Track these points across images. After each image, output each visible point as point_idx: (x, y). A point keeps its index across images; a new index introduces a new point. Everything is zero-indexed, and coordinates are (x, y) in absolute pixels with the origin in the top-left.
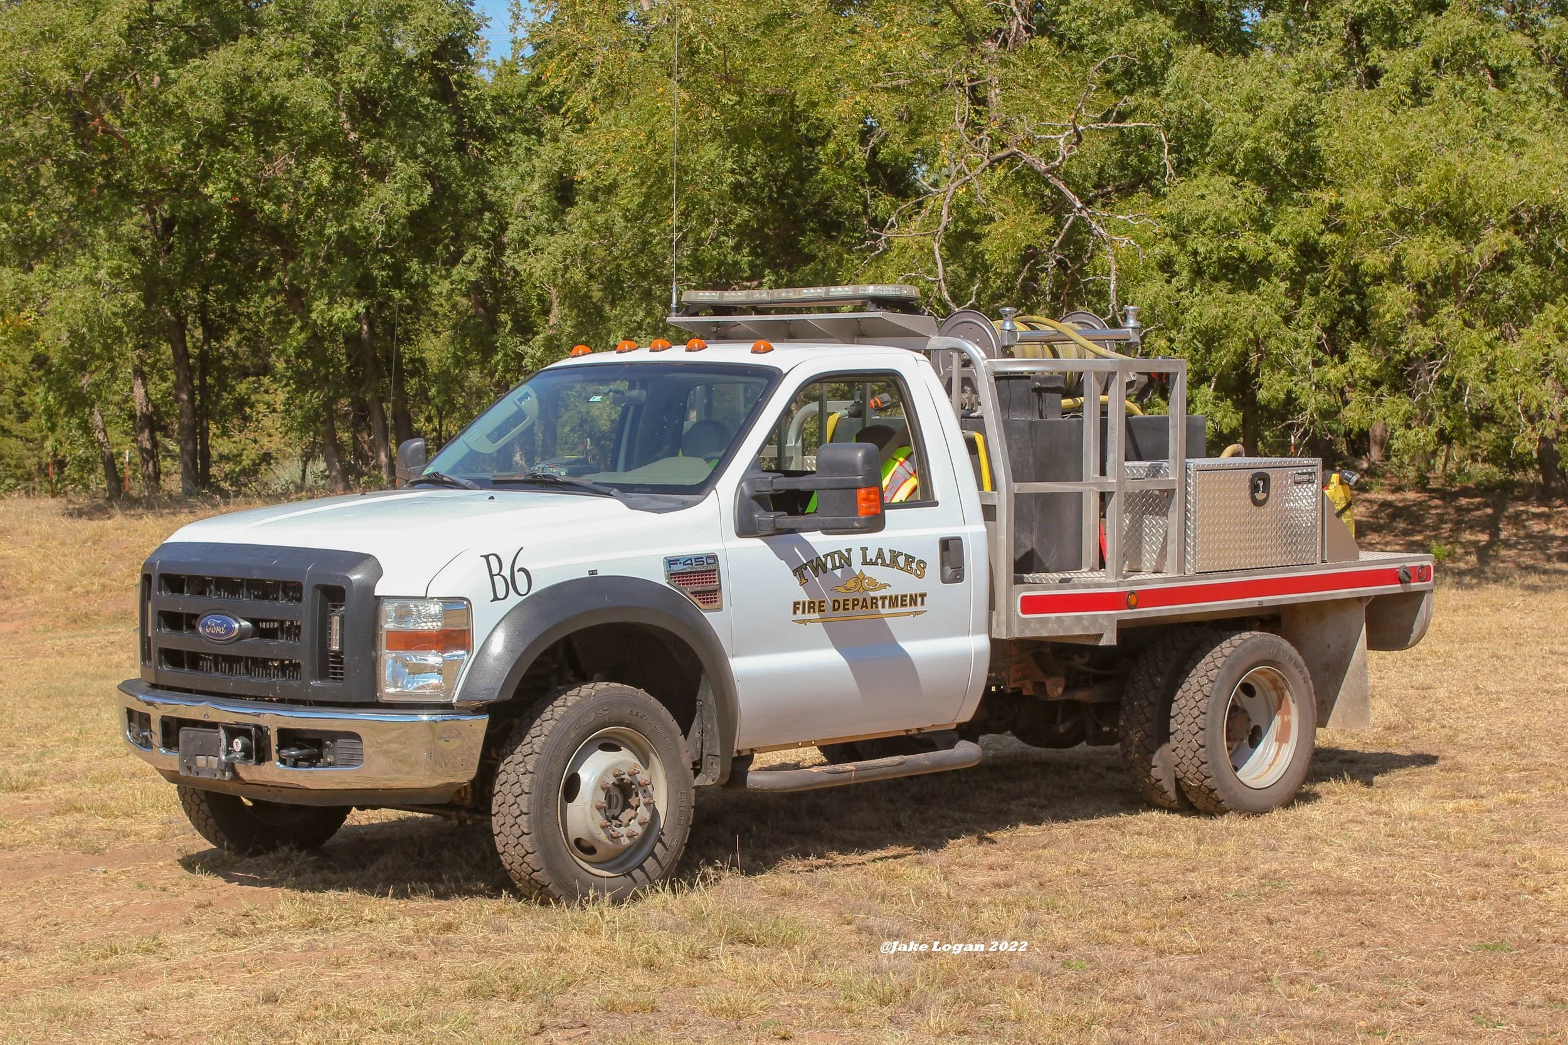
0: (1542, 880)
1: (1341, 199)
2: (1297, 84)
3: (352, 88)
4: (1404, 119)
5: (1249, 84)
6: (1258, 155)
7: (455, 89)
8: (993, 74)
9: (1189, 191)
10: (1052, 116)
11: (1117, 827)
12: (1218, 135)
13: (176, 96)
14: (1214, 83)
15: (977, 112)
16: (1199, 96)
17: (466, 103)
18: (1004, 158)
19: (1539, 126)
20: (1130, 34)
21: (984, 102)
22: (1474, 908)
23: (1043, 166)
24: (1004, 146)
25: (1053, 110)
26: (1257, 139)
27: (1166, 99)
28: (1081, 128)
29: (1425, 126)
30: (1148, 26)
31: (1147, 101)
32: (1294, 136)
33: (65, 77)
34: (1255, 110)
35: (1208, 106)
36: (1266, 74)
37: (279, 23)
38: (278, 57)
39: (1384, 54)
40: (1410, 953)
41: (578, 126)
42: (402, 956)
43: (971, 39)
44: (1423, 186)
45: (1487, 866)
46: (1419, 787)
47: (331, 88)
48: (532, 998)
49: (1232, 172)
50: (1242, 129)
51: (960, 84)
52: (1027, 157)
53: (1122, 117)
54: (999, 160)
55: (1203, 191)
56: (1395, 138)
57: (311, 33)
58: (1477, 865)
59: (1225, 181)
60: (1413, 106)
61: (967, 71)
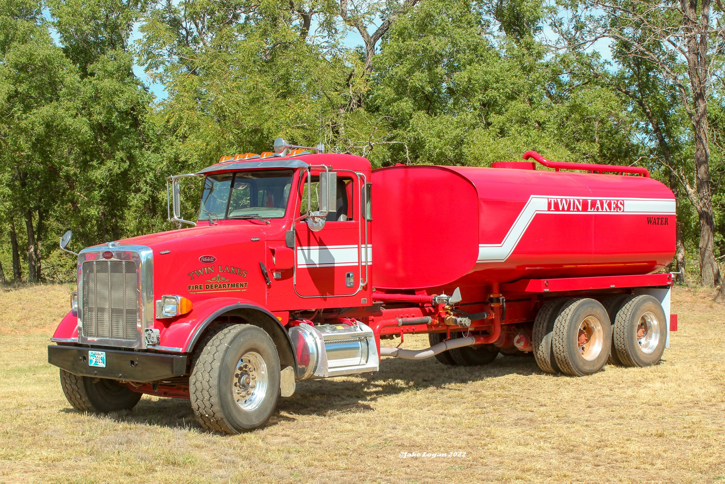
3: (97, 122)
4: (498, 142)
5: (440, 127)
6: (441, 154)
7: (140, 122)
8: (341, 122)
12: (427, 147)
15: (336, 137)
16: (421, 131)
21: (337, 132)
25: (363, 136)
26: (441, 148)
27: (409, 132)
28: (374, 144)
29: (505, 145)
30: (405, 104)
31: (401, 132)
34: (441, 137)
35: (424, 135)
38: (68, 109)
43: (334, 108)
47: (88, 122)
50: (436, 144)
51: (328, 125)
53: (390, 139)
60: (502, 137)
61: (331, 121)
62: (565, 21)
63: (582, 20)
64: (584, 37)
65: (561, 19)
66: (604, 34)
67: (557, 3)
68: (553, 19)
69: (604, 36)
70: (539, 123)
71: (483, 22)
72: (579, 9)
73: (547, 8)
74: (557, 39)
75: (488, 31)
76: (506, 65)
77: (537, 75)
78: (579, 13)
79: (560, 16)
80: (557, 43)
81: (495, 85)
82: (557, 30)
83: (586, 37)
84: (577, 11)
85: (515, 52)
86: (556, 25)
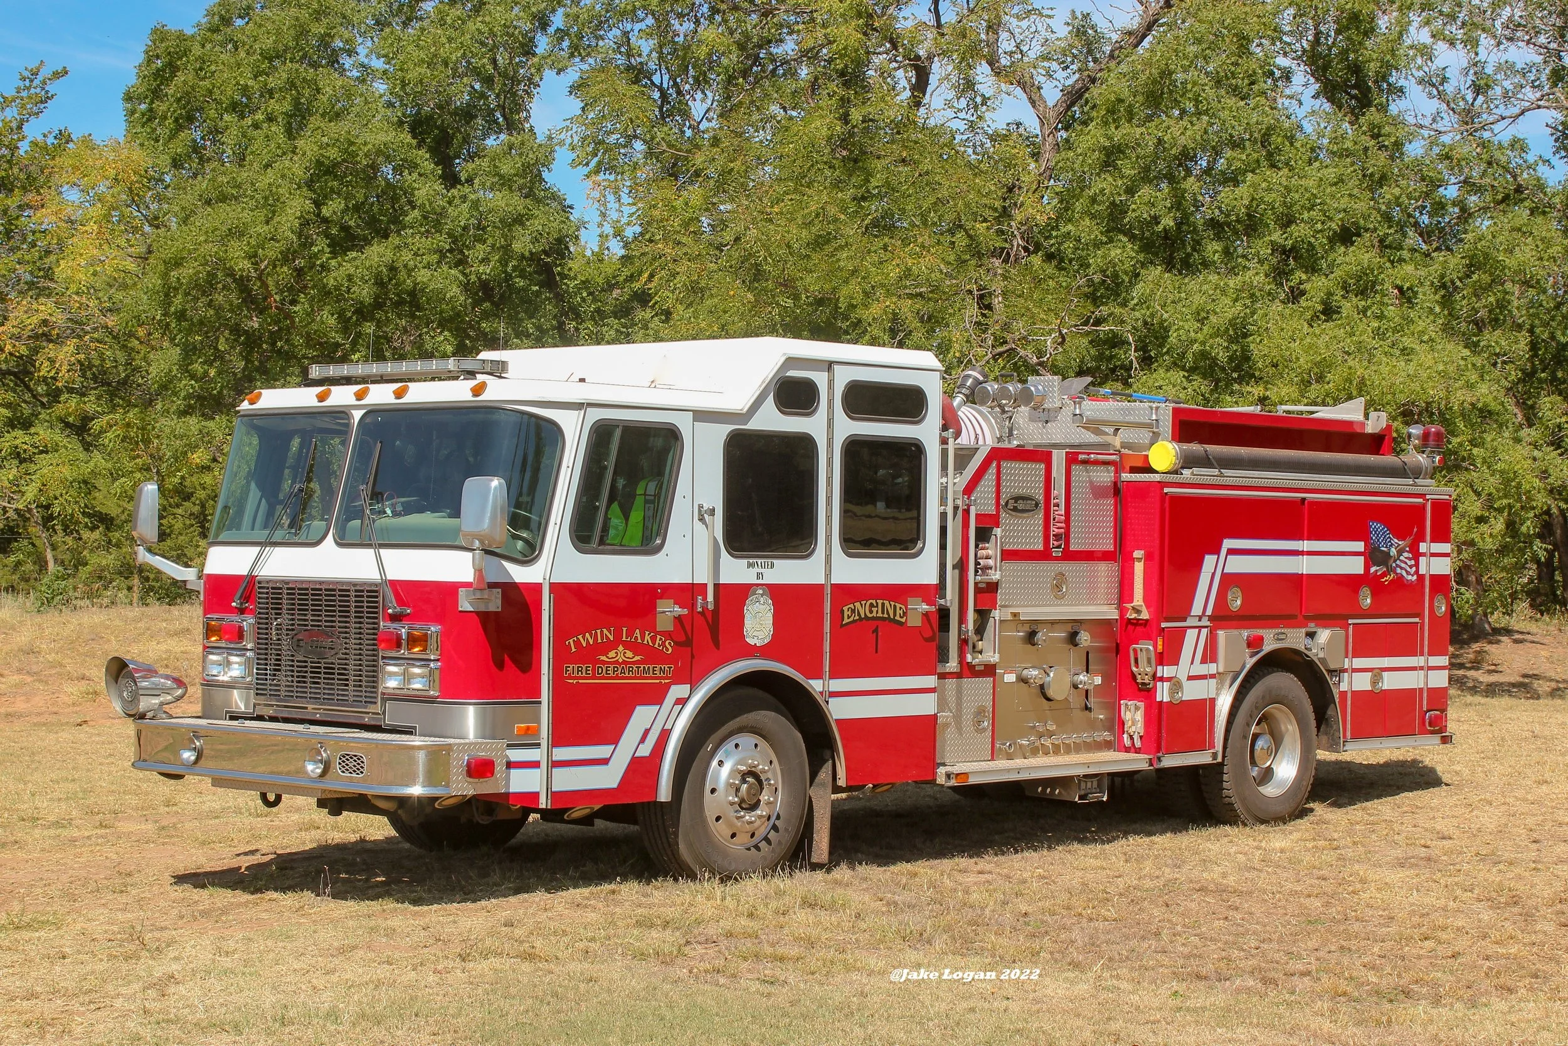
0: (1359, 886)
1: (1268, 393)
2: (1236, 300)
3: (479, 279)
4: (1317, 332)
5: (1198, 300)
6: (1204, 355)
7: (558, 278)
8: (997, 286)
9: (1150, 384)
10: (1042, 321)
11: (1070, 851)
12: (1173, 339)
13: (335, 279)
14: (1171, 297)
15: (984, 315)
16: (1159, 308)
17: (566, 292)
18: (1004, 352)
19: (1426, 338)
20: (1104, 257)
21: (989, 307)
22: (1307, 901)
23: (1035, 360)
24: (1005, 342)
25: (1043, 316)
26: (1203, 343)
27: (1132, 309)
28: (1065, 331)
29: (1334, 337)
30: (1119, 251)
31: (1118, 310)
32: (1231, 340)
33: (246, 264)
34: (1202, 321)
35: (1165, 316)
36: (1211, 292)
37: (421, 225)
38: (421, 253)
39: (1304, 277)
40: (1257, 923)
41: (663, 318)
42: (586, 906)
43: (979, 255)
44: (1331, 385)
45: (1325, 879)
46: (1290, 833)
47: (461, 278)
48: (678, 929)
49: (1183, 369)
50: (1192, 335)
51: (970, 292)
52: (1022, 353)
53: (1098, 322)
54: (1000, 354)
55: (1161, 383)
56: (1311, 346)
57: (447, 233)
58: (1318, 878)
59: (1178, 376)
60: (1325, 321)
61: (976, 282)
62: (1453, 74)
63: (1489, 70)
64: (1492, 106)
65: (1444, 69)
66: (1541, 103)
67: (1433, 36)
68: (1427, 69)
69: (1539, 107)
70: (1400, 289)
71: (1278, 74)
72: (1481, 50)
73: (1411, 47)
74: (1434, 111)
75: (1288, 92)
76: (1331, 173)
77: (1397, 191)
78: (1482, 56)
79: (1439, 63)
80: (1434, 120)
81: (1306, 216)
82: (1435, 92)
83: (1497, 107)
84: (1477, 54)
85: (1348, 144)
86: (1435, 83)
